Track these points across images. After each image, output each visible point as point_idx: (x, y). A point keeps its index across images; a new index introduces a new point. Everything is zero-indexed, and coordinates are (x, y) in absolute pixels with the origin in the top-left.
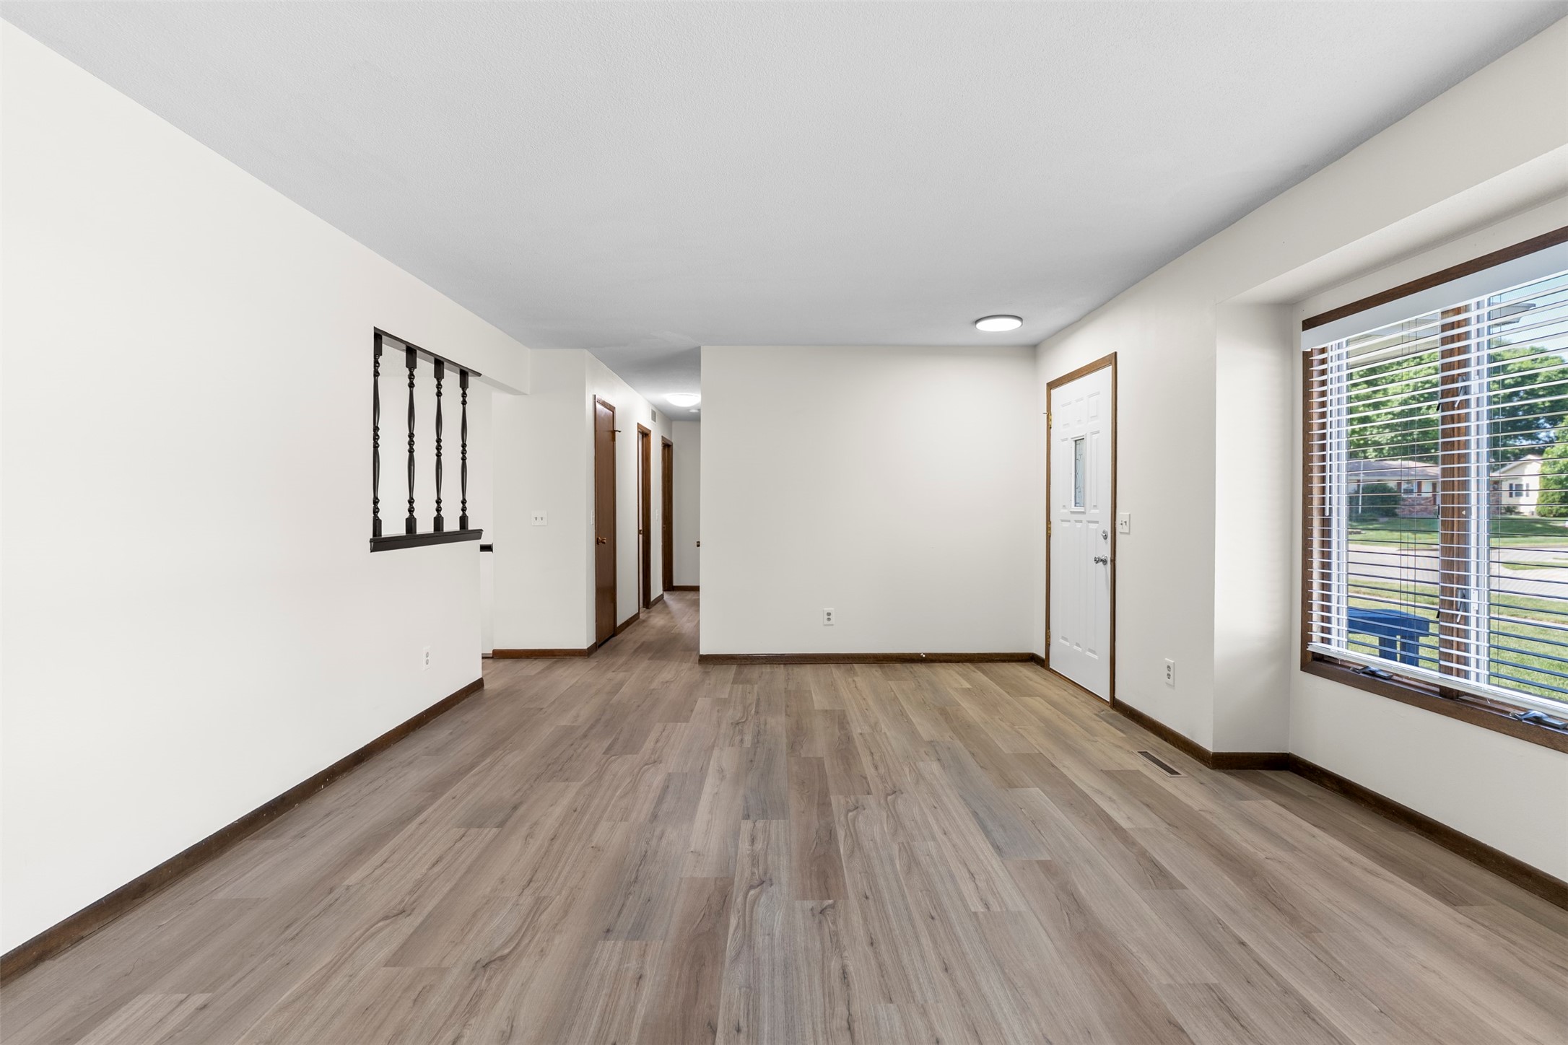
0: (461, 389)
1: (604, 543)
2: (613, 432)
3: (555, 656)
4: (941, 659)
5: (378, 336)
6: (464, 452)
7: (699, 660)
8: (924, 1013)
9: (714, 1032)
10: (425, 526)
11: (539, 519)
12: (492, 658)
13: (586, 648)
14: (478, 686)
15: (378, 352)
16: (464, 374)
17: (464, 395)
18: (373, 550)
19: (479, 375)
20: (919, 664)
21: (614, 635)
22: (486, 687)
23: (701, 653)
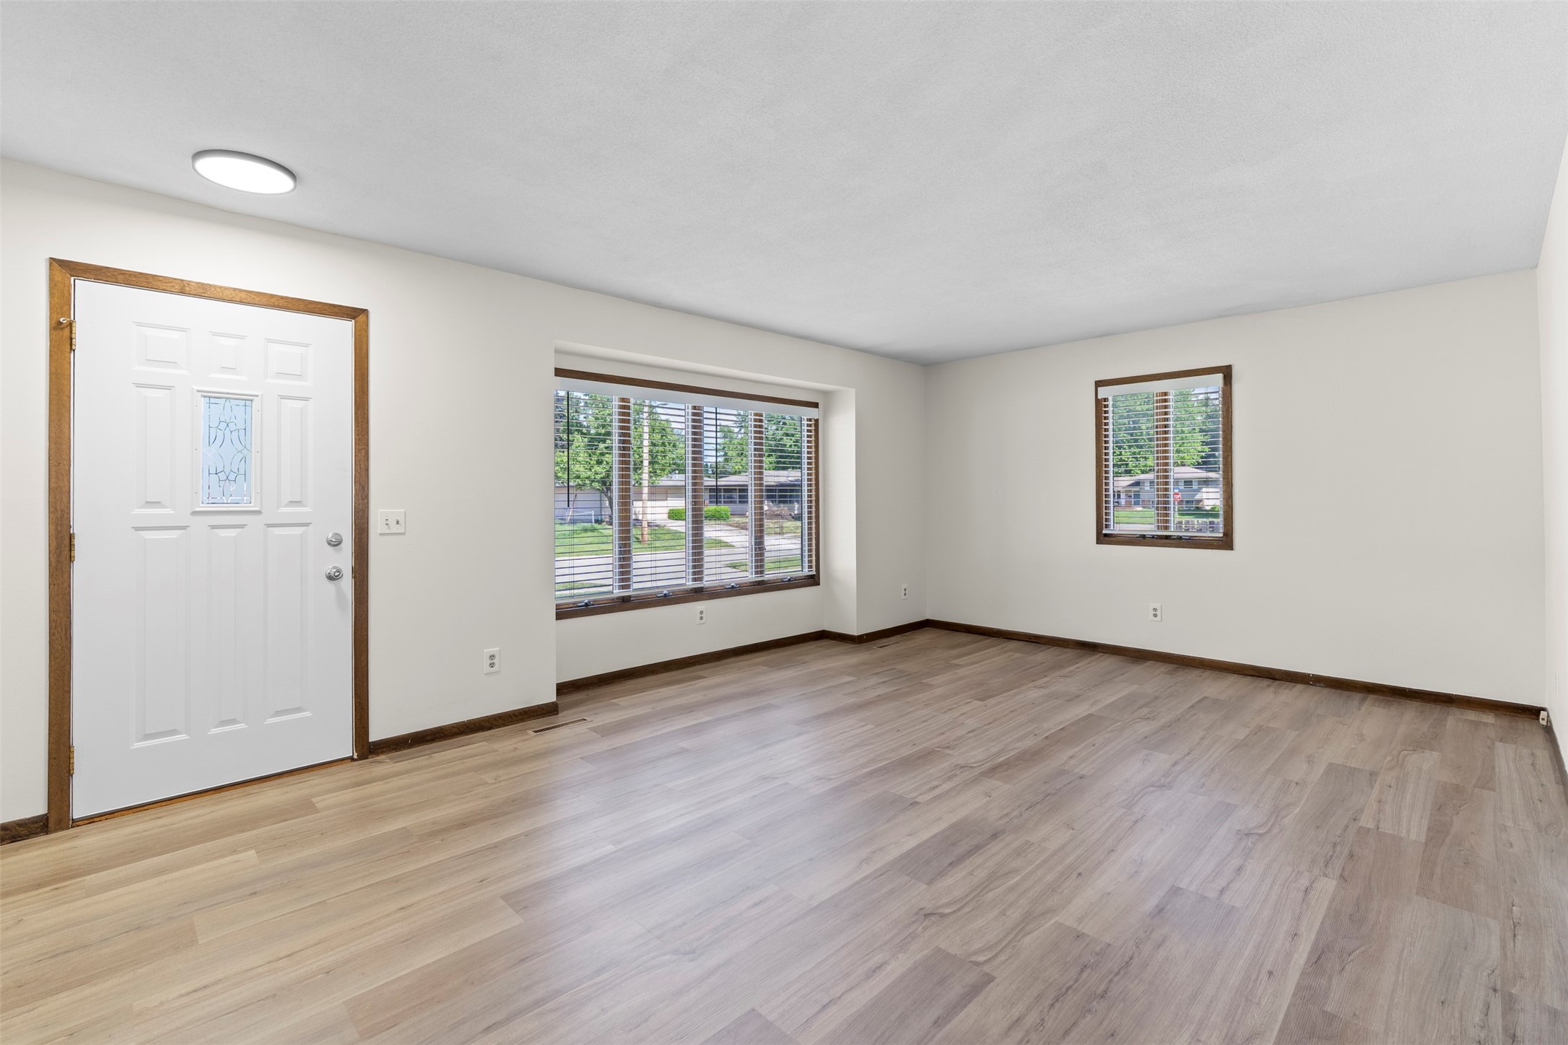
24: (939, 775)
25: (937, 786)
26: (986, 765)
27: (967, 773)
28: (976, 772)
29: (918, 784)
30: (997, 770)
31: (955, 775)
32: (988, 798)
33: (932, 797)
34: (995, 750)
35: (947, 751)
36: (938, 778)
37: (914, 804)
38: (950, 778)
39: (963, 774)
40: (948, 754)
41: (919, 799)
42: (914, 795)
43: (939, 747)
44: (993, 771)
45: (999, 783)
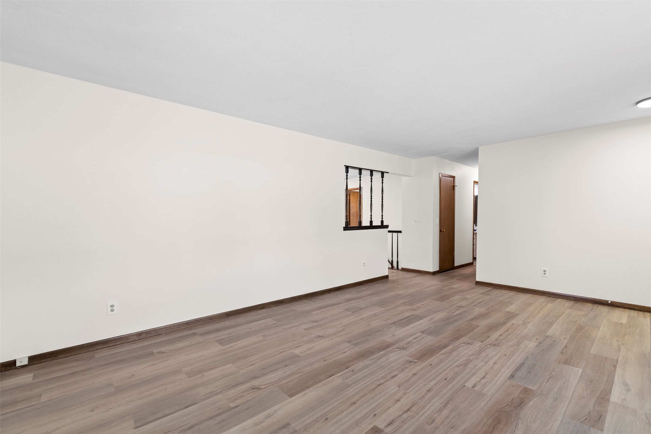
0: (381, 178)
1: (444, 231)
2: (454, 187)
3: (421, 273)
4: (626, 306)
5: (347, 168)
6: (382, 199)
7: (476, 283)
8: (405, 394)
9: (347, 369)
10: (366, 222)
11: (416, 222)
12: (401, 270)
13: (432, 271)
14: (386, 277)
15: (347, 172)
16: (383, 173)
17: (382, 180)
18: (344, 230)
19: (388, 173)
20: (607, 307)
21: (452, 269)
22: (389, 278)
23: (476, 280)
24: (414, 344)
25: (414, 339)
26: (390, 349)
27: (401, 345)
28: (396, 346)
29: (423, 340)
30: (386, 347)
31: (406, 344)
32: (394, 334)
33: (416, 335)
34: (383, 359)
35: (410, 359)
36: (414, 343)
37: (422, 332)
38: (409, 342)
39: (402, 344)
40: (410, 357)
41: (421, 334)
42: (423, 336)
43: (415, 362)
44: (389, 346)
45: (387, 340)
